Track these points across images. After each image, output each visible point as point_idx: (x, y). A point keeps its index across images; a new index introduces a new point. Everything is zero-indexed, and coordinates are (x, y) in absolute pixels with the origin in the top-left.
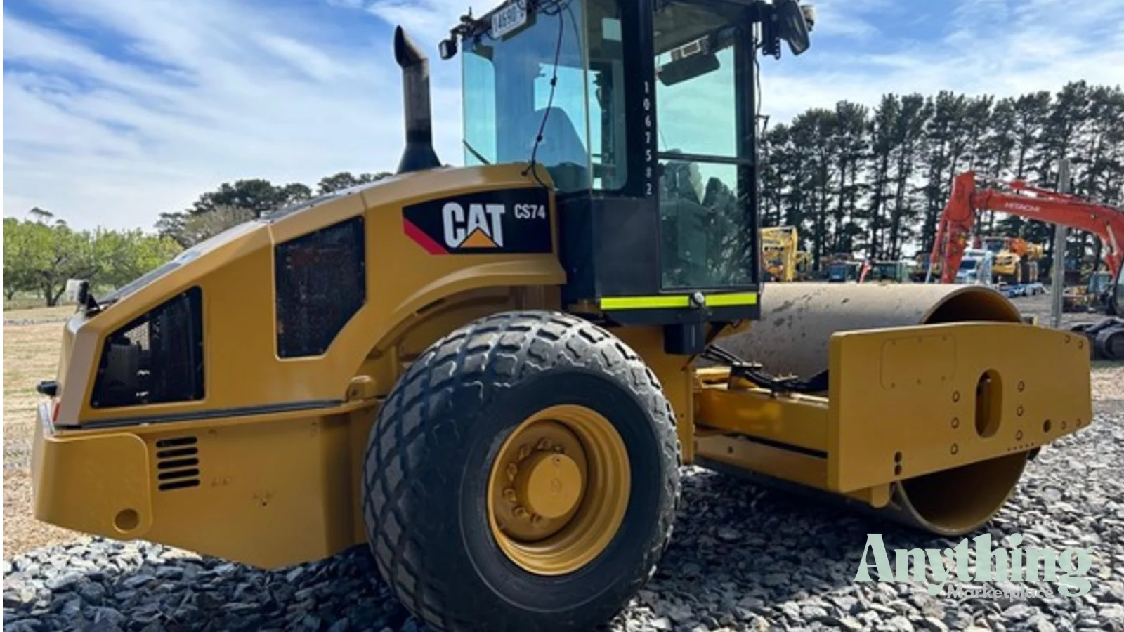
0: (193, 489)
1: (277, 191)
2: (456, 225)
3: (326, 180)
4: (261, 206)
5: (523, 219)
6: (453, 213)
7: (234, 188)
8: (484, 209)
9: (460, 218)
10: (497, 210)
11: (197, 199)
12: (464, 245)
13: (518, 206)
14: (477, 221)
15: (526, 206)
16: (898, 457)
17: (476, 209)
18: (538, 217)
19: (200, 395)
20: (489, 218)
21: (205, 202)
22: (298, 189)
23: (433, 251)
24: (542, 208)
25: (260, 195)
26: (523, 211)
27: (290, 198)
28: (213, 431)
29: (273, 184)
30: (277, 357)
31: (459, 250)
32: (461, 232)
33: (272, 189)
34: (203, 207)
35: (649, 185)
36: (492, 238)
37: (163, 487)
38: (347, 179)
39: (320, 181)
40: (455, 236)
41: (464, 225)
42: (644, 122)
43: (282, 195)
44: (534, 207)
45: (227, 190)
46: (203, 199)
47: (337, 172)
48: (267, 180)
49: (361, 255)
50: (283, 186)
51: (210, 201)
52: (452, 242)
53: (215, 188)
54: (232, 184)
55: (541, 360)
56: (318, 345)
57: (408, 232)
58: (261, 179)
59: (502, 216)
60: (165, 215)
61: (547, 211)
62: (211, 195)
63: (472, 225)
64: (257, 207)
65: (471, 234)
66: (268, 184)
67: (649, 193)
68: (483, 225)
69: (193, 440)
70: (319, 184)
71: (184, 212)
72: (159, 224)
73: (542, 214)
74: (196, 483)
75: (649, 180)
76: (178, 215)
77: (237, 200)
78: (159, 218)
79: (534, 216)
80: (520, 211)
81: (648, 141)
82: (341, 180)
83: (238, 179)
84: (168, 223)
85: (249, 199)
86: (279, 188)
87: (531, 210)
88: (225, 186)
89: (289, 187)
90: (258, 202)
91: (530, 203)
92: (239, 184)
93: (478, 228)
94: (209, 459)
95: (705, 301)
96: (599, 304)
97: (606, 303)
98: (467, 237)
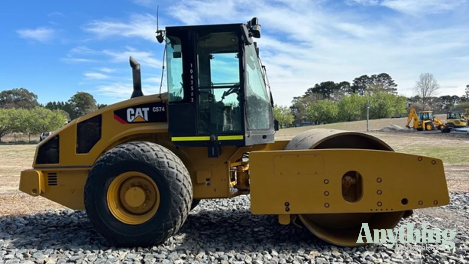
0: (55, 186)
1: (337, 85)
2: (131, 115)
3: (356, 79)
4: (330, 92)
5: (156, 112)
6: (130, 112)
7: (320, 86)
8: (142, 109)
9: (133, 113)
10: (146, 110)
11: (306, 91)
12: (134, 121)
13: (154, 108)
14: (139, 113)
15: (158, 107)
17: (139, 110)
18: (162, 111)
19: (58, 162)
20: (143, 112)
21: (309, 92)
22: (345, 84)
23: (123, 123)
24: (163, 108)
25: (330, 87)
26: (156, 109)
27: (342, 88)
28: (60, 172)
29: (335, 83)
30: (76, 154)
31: (132, 122)
32: (133, 117)
33: (335, 84)
34: (308, 94)
35: (192, 98)
36: (144, 118)
37: (49, 185)
38: (366, 78)
39: (354, 79)
40: (131, 118)
41: (134, 115)
42: (190, 77)
43: (338, 86)
44: (161, 108)
45: (317, 86)
46: (309, 91)
47: (361, 75)
48: (333, 81)
50: (339, 83)
51: (311, 91)
52: (129, 120)
53: (313, 86)
54: (319, 84)
55: (123, 157)
56: (87, 150)
57: (115, 118)
58: (330, 81)
59: (148, 112)
60: (295, 98)
61: (165, 109)
62: (311, 89)
63: (137, 115)
64: (329, 92)
65: (137, 117)
66: (333, 83)
67: (192, 101)
68: (141, 115)
69: (56, 174)
70: (354, 81)
71: (301, 96)
72: (293, 101)
73: (163, 110)
74: (56, 184)
75: (192, 97)
76: (299, 97)
77: (321, 90)
78: (293, 99)
79: (160, 111)
80: (155, 109)
81: (192, 83)
82: (363, 78)
83: (321, 82)
84: (296, 101)
85: (326, 89)
86: (337, 84)
87: (159, 109)
88: (317, 85)
89: (341, 83)
90: (329, 90)
91: (159, 107)
92: (322, 84)
93: (139, 116)
94: (60, 179)
95: (217, 139)
96: (171, 139)
97: (174, 139)
98: (135, 119)
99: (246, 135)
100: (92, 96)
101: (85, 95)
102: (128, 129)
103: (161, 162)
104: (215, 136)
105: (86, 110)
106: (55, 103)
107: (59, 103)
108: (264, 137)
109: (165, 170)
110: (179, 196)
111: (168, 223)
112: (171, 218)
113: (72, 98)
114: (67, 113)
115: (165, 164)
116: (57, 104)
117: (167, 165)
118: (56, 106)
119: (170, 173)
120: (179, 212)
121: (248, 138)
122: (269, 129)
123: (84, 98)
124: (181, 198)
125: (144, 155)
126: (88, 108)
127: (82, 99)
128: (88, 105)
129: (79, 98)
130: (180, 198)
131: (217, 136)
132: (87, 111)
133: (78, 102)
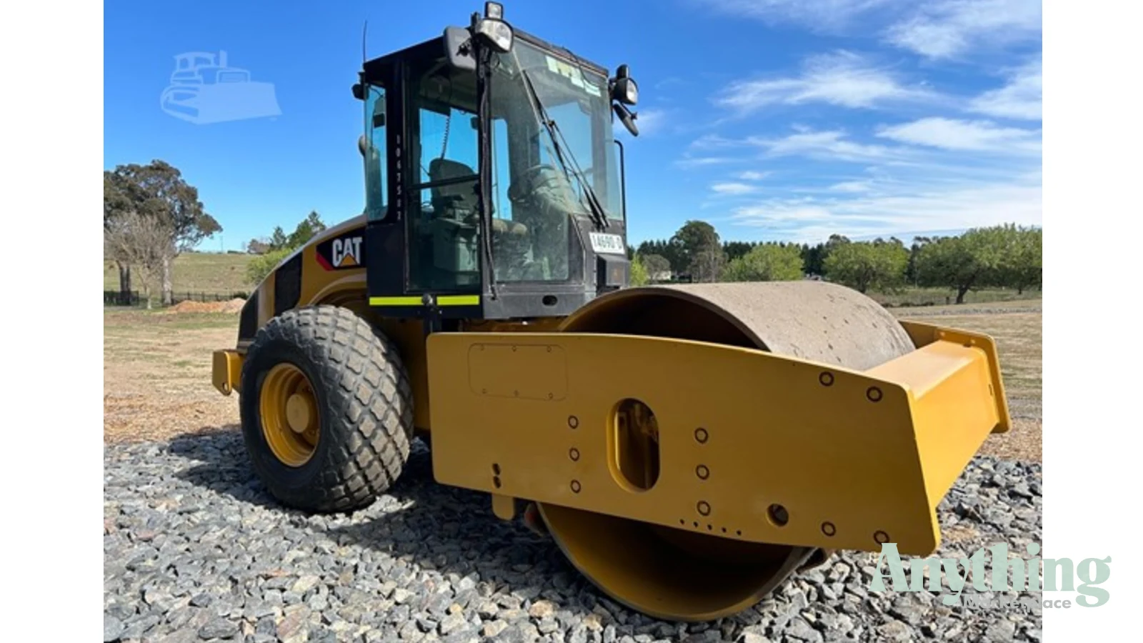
2: (338, 253)
6: (337, 246)
8: (352, 241)
9: (340, 248)
10: (358, 240)
12: (341, 265)
14: (348, 249)
16: (496, 468)
17: (348, 241)
20: (354, 246)
23: (327, 268)
31: (339, 268)
32: (340, 256)
35: (399, 213)
36: (354, 259)
40: (337, 259)
41: (342, 252)
42: (397, 164)
49: (300, 274)
52: (336, 264)
57: (318, 259)
59: (361, 245)
63: (345, 253)
65: (345, 257)
67: (399, 218)
68: (351, 251)
75: (399, 209)
81: (399, 180)
93: (348, 254)
95: (435, 301)
96: (368, 301)
97: (374, 301)
98: (343, 260)
99: (488, 294)
100: (712, 228)
101: (700, 227)
102: (333, 280)
103: (318, 346)
104: (432, 296)
105: (699, 253)
106: (652, 243)
107: (658, 243)
108: (549, 300)
109: (322, 363)
110: (345, 421)
111: (328, 472)
112: (332, 464)
113: (677, 232)
114: (665, 260)
115: (323, 353)
116: (655, 244)
117: (326, 354)
118: (654, 248)
119: (330, 370)
120: (346, 455)
121: (492, 302)
122: (569, 279)
123: (698, 232)
124: (348, 426)
125: (297, 331)
126: (703, 250)
127: (694, 234)
128: (703, 244)
129: (690, 231)
130: (344, 425)
131: (435, 297)
132: (701, 256)
133: (687, 239)
